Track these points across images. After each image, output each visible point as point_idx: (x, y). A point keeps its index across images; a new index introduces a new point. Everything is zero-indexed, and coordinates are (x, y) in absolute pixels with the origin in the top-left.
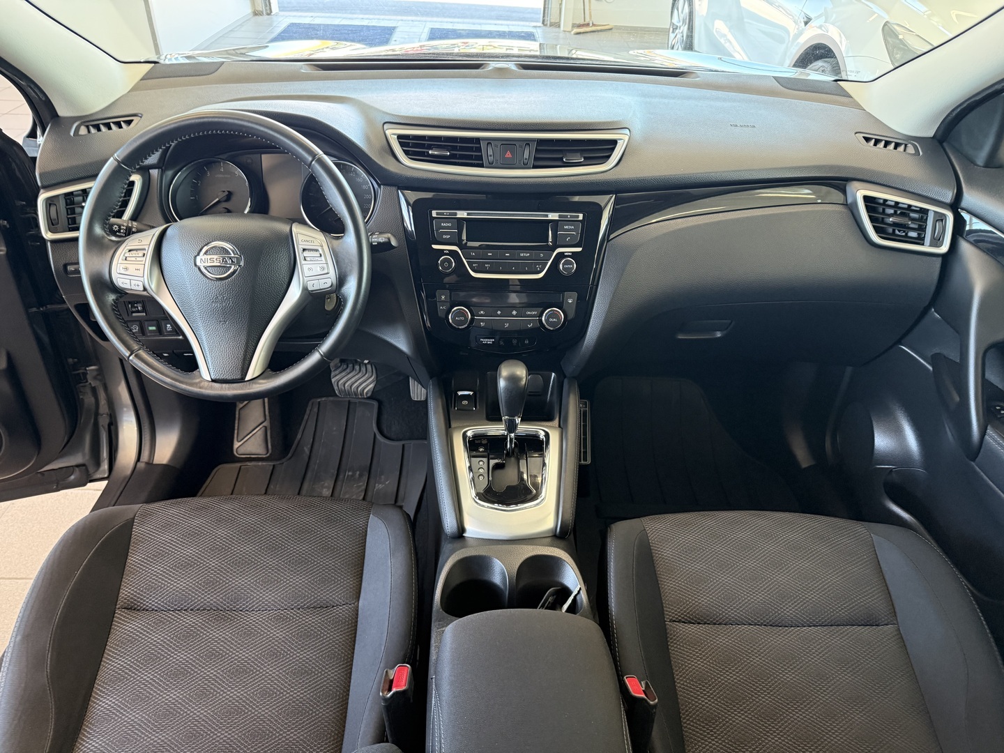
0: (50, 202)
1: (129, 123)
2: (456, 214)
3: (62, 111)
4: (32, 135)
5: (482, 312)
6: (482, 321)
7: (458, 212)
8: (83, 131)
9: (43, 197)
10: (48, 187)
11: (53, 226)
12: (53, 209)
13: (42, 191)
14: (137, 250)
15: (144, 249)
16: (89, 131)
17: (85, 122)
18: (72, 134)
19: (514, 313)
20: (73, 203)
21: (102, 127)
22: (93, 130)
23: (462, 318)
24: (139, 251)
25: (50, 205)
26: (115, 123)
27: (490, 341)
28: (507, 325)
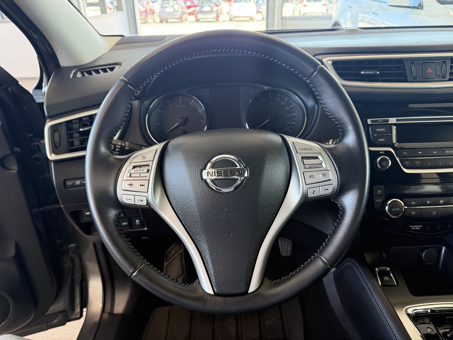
0: (54, 129)
1: (112, 69)
2: (388, 121)
3: (64, 62)
4: (39, 87)
5: (413, 203)
6: (414, 210)
7: (390, 119)
8: (79, 75)
9: (48, 125)
10: (52, 117)
11: (56, 149)
12: (57, 135)
13: (48, 120)
14: (140, 166)
15: (148, 165)
16: (83, 75)
17: (80, 69)
18: (71, 76)
19: (442, 202)
20: (71, 129)
21: (93, 72)
22: (86, 75)
23: (398, 209)
24: (142, 168)
25: (54, 131)
26: (102, 70)
27: (418, 227)
28: (434, 213)
